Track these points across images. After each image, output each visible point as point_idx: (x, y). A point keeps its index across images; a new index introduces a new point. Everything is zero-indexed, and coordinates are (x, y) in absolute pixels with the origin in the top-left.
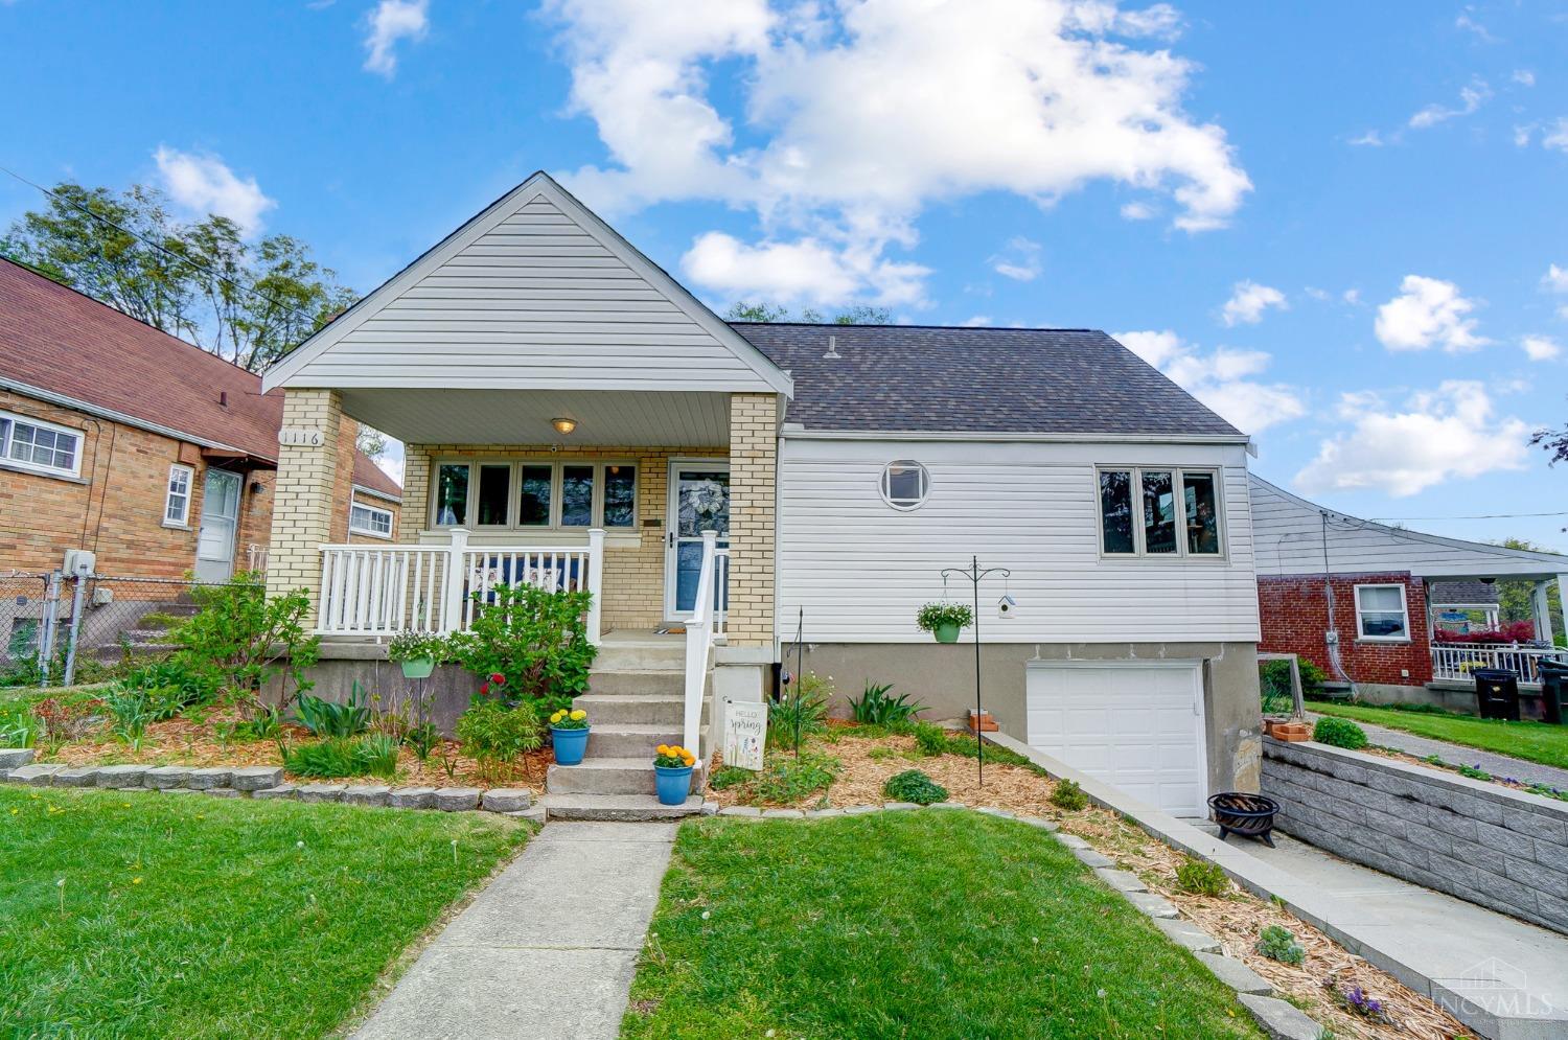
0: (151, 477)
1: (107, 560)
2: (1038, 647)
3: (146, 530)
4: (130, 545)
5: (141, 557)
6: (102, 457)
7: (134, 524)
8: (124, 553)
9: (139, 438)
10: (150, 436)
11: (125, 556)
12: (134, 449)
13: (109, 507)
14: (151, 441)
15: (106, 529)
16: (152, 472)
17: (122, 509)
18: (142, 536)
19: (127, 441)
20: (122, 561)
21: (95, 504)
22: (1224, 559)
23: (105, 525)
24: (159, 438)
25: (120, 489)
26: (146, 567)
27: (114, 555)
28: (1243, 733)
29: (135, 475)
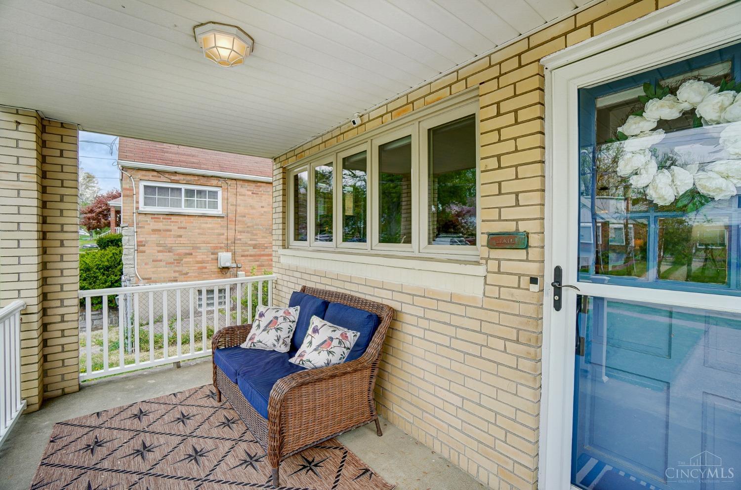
0: (262, 207)
1: (242, 256)
3: (263, 237)
4: (255, 247)
5: (262, 253)
6: (232, 200)
7: (256, 235)
8: (252, 251)
9: (252, 186)
10: (259, 184)
11: (252, 253)
12: (250, 193)
13: (239, 228)
14: (260, 186)
15: (240, 239)
16: (263, 204)
17: (248, 227)
18: (261, 241)
19: (244, 190)
20: (251, 256)
21: (231, 226)
23: (239, 237)
24: (264, 184)
25: (245, 217)
26: (266, 258)
27: (246, 253)
29: (252, 207)
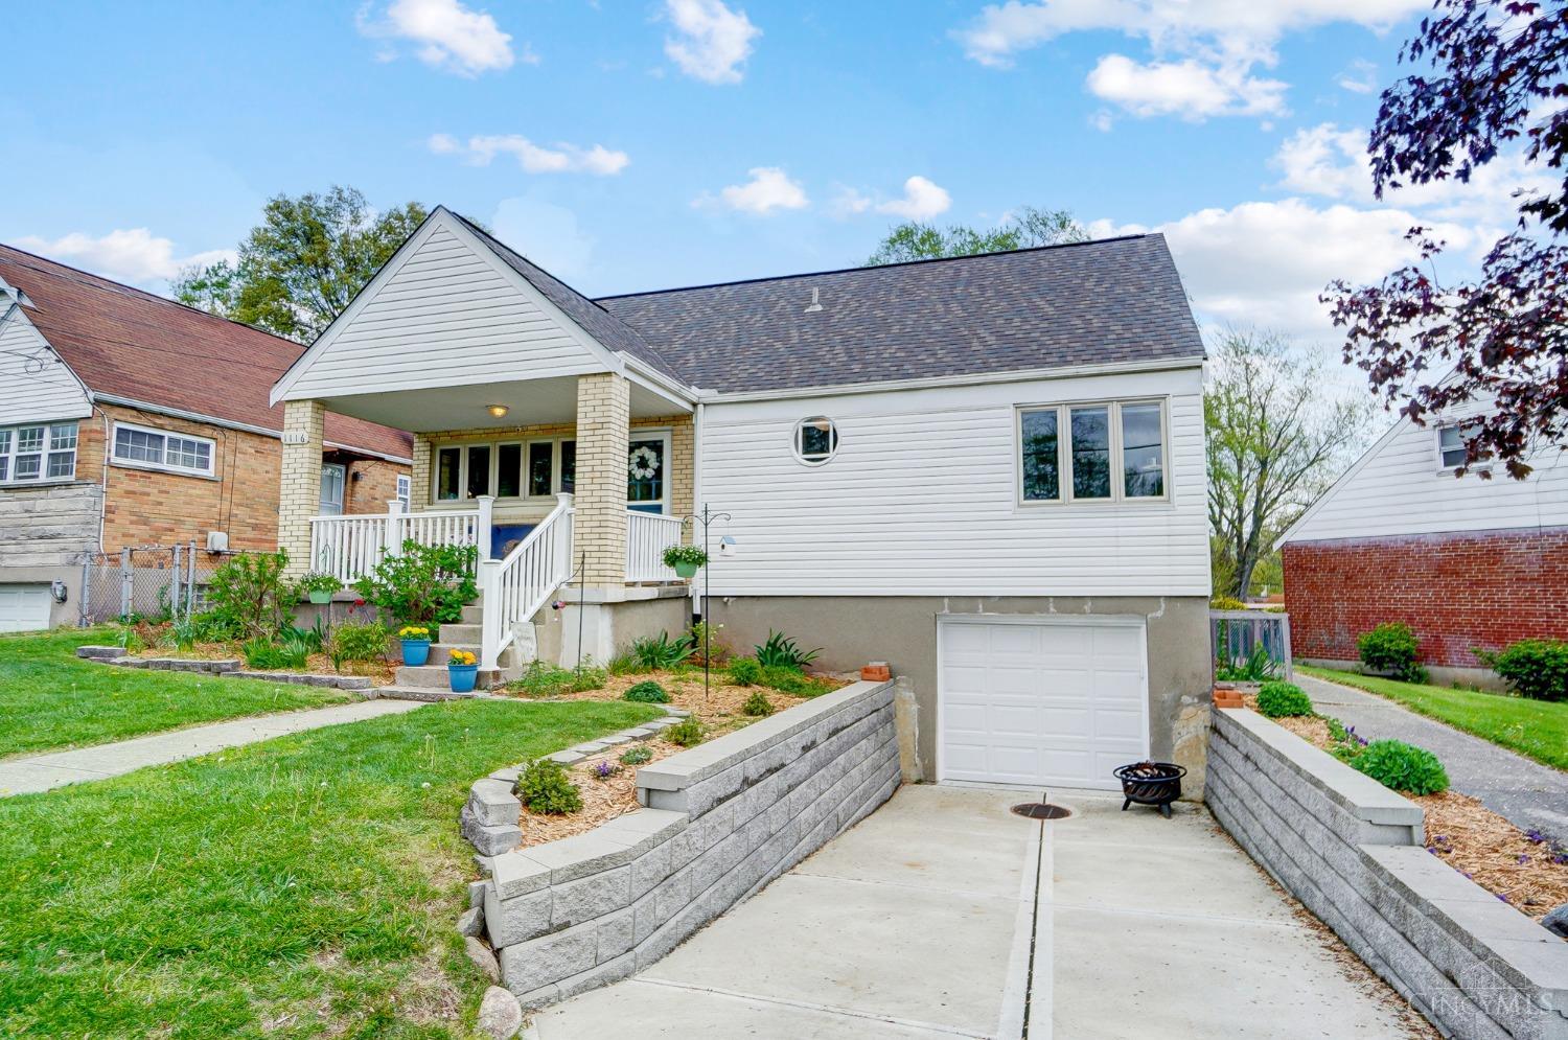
0: (267, 472)
1: (238, 539)
2: (946, 601)
3: (266, 515)
4: (255, 527)
5: (264, 537)
6: (229, 458)
7: (257, 510)
8: (250, 534)
9: (256, 442)
10: (265, 439)
11: (251, 536)
12: (253, 451)
13: (236, 498)
14: (266, 443)
15: (236, 515)
16: (267, 468)
17: (247, 499)
18: (263, 520)
19: (247, 445)
20: (249, 540)
21: (227, 495)
22: (1168, 501)
23: (235, 512)
24: (271, 440)
25: (244, 483)
26: (267, 545)
27: (243, 536)
28: (1186, 699)
29: (254, 472)
